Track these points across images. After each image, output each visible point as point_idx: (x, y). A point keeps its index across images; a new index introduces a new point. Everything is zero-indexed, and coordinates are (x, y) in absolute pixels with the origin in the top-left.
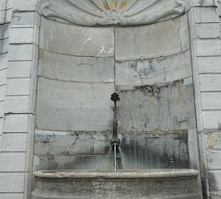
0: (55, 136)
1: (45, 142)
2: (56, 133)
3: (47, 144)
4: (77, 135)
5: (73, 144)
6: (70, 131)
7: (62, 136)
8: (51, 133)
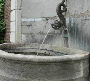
0: (35, 21)
1: (29, 26)
2: (36, 20)
3: (30, 27)
4: (47, 20)
5: (45, 27)
6: (43, 18)
7: (39, 22)
8: (32, 20)
